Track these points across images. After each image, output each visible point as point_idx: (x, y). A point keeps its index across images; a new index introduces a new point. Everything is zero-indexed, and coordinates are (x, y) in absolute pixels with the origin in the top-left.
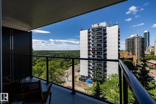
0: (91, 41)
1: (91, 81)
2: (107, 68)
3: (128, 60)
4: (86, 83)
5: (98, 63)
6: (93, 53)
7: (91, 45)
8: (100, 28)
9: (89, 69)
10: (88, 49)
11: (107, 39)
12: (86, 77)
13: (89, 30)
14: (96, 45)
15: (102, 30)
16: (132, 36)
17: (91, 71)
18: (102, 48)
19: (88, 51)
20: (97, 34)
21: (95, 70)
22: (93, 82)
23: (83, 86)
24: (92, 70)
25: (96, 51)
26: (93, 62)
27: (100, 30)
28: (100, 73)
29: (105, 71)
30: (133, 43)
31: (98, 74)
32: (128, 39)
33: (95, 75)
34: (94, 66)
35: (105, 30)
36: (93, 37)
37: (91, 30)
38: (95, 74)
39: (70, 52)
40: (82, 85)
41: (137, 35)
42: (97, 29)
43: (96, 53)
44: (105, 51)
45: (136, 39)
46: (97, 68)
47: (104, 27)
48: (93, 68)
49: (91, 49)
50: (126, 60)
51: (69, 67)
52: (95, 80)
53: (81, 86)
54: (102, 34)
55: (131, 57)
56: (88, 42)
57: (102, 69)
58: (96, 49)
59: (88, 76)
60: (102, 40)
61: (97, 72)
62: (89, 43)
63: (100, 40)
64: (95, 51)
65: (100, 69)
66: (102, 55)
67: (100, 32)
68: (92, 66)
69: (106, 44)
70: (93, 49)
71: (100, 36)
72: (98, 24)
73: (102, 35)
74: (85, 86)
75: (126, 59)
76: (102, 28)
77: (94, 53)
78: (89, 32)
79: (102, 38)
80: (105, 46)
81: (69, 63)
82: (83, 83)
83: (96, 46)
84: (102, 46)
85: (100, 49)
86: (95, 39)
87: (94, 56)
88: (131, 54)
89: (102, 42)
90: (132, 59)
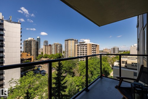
3: (28, 61)
16: (29, 39)
30: (31, 45)
41: (34, 39)
45: (33, 42)
50: (26, 61)
55: (29, 57)
88: (29, 55)
90: (30, 59)
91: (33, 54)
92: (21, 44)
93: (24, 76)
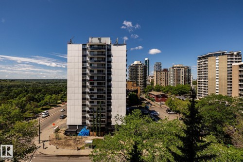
0: (88, 65)
1: (88, 131)
2: (112, 107)
3: (133, 93)
4: (79, 137)
5: (100, 101)
6: (91, 84)
7: (88, 71)
8: (103, 46)
9: (84, 111)
10: (83, 77)
11: (112, 64)
12: (79, 126)
13: (84, 45)
14: (96, 72)
15: (105, 48)
16: (135, 62)
17: (88, 115)
18: (105, 77)
19: (83, 80)
20: (98, 55)
21: (95, 112)
22: (91, 133)
23: (73, 144)
24: (88, 112)
25: (96, 80)
26: (91, 99)
27: (103, 48)
28: (102, 115)
29: (110, 111)
30: (137, 71)
31: (99, 117)
32: (132, 66)
33: (94, 121)
34: (92, 106)
35: (109, 50)
36: (91, 59)
37: (87, 46)
38: (94, 118)
39: (40, 83)
40: (71, 142)
42: (98, 46)
43: (96, 84)
44: (110, 80)
45: (139, 66)
46: (98, 109)
47: (108, 45)
48: (90, 108)
49: (88, 78)
51: (39, 112)
52: (95, 127)
53: (69, 145)
54: (105, 55)
55: (135, 88)
56: (83, 65)
57: (105, 109)
58: (96, 78)
59: (82, 123)
60: (105, 64)
61: (98, 115)
62: (84, 68)
63: (102, 64)
64: (94, 80)
65: (102, 109)
66: (105, 87)
67: (103, 52)
68: (90, 106)
69: (111, 71)
70: (91, 77)
71: (102, 58)
72: (99, 39)
73: (105, 57)
74: (77, 144)
75: (131, 91)
76: (105, 46)
77: (93, 84)
78: (84, 50)
79: (105, 61)
80: (110, 74)
81: (39, 104)
82: (74, 137)
83: (96, 74)
84: (105, 74)
85: (102, 78)
86: (95, 61)
87: (93, 90)
88: (135, 85)
89: (105, 68)
90: (136, 91)
91: (139, 84)
92: (127, 71)
93: (130, 114)
